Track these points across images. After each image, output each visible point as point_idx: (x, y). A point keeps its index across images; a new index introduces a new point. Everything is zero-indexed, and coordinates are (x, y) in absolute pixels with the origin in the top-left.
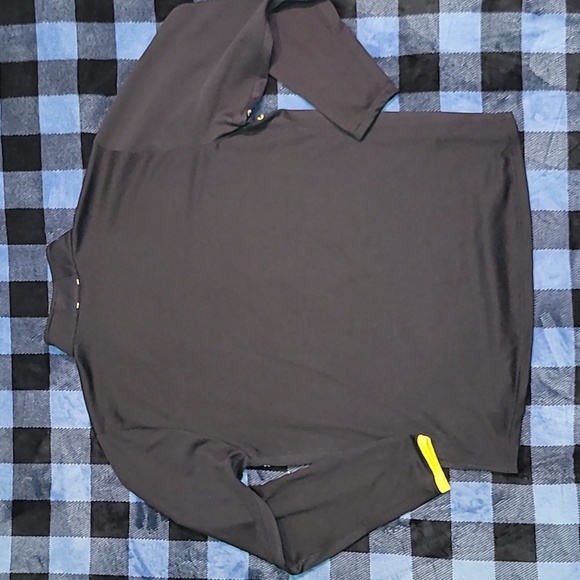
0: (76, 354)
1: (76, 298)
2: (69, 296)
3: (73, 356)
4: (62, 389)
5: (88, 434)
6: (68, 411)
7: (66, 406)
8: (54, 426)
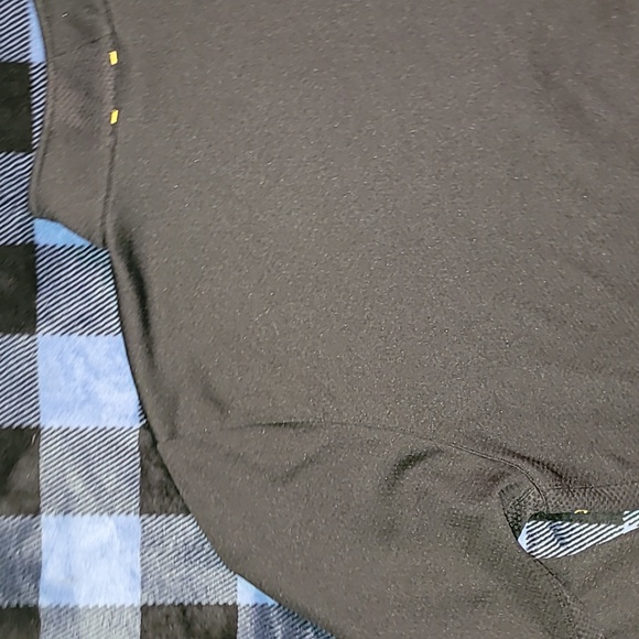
0: (111, 241)
1: (109, 96)
2: (88, 92)
3: (104, 244)
4: (68, 329)
5: (133, 441)
6: (85, 384)
7: (79, 372)
8: (50, 421)
